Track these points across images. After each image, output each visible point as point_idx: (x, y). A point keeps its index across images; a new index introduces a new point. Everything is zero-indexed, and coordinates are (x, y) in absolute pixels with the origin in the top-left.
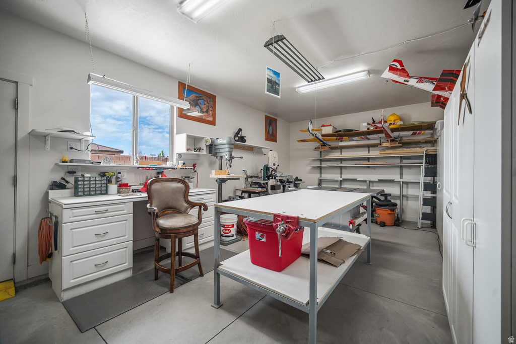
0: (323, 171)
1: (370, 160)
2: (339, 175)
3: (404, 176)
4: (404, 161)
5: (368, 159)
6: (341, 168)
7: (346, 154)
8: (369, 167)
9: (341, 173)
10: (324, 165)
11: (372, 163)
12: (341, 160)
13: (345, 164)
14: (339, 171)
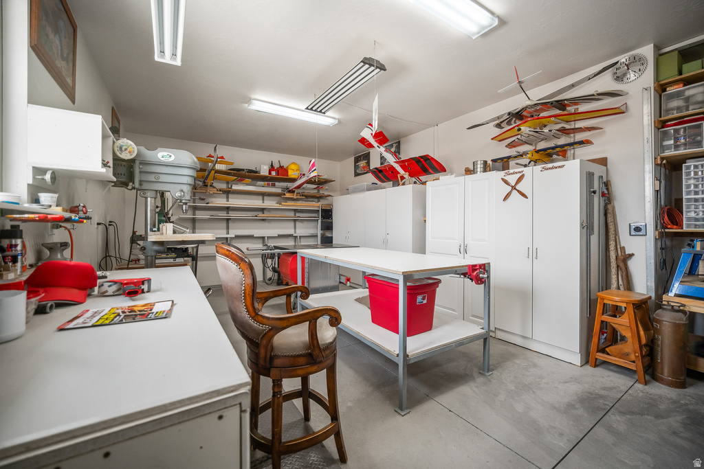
0: (197, 225)
1: (265, 212)
2: (225, 231)
3: (297, 231)
4: (298, 215)
5: (262, 210)
6: (228, 220)
7: (235, 202)
8: (263, 220)
9: (228, 228)
10: (200, 215)
11: (266, 215)
12: (228, 209)
13: (233, 215)
14: (224, 224)
